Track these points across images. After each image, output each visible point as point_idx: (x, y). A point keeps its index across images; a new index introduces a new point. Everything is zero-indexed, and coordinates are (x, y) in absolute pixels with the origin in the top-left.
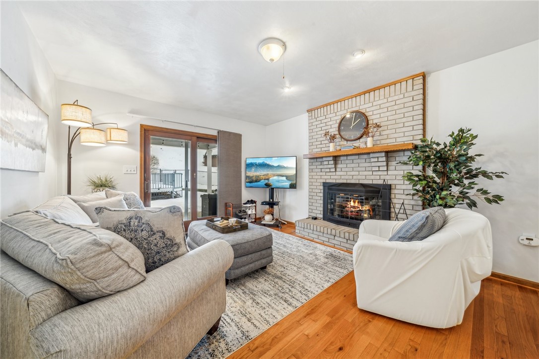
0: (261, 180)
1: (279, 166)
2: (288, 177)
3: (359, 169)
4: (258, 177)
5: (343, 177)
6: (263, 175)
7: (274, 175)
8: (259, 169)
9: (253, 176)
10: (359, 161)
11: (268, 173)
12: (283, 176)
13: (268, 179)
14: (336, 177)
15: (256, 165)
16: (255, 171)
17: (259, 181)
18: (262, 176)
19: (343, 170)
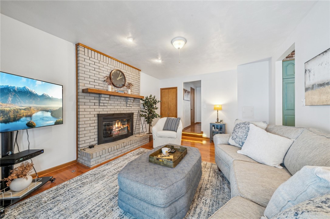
0: (21, 117)
1: (43, 96)
2: (54, 113)
3: (121, 105)
4: (17, 112)
5: (112, 110)
6: (25, 109)
7: (38, 110)
8: (19, 99)
9: (10, 111)
10: (121, 100)
11: (31, 105)
12: (47, 111)
13: (30, 116)
14: (107, 110)
15: (14, 91)
16: (13, 102)
17: (18, 120)
18: (22, 111)
19: (112, 105)
